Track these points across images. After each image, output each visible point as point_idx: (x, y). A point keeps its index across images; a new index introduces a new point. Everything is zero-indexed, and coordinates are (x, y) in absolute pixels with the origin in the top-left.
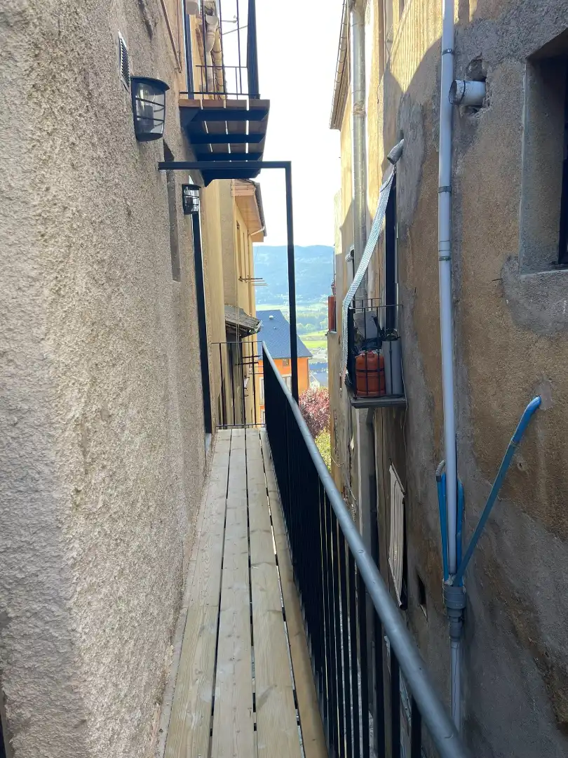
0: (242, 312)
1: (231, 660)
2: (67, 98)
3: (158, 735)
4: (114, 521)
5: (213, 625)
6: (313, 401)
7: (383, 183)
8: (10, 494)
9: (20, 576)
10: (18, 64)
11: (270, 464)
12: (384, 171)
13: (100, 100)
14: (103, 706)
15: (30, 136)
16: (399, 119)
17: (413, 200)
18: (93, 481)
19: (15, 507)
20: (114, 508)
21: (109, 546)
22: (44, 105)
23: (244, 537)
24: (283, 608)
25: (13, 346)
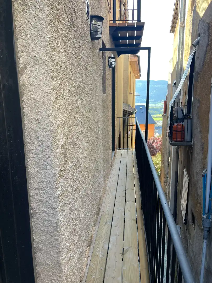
0: (129, 106)
1: (116, 235)
2: (64, 25)
3: (88, 258)
4: (75, 181)
5: (110, 221)
6: (155, 141)
7: (190, 55)
8: (38, 170)
9: (40, 198)
10: (45, 12)
11: (136, 164)
12: (191, 50)
13: (77, 25)
14: (67, 246)
15: (49, 39)
16: (198, 29)
17: (202, 62)
18: (67, 167)
19: (40, 174)
20: (75, 177)
21: (72, 190)
22: (54, 28)
23: (124, 191)
24: (137, 219)
25: (40, 117)
